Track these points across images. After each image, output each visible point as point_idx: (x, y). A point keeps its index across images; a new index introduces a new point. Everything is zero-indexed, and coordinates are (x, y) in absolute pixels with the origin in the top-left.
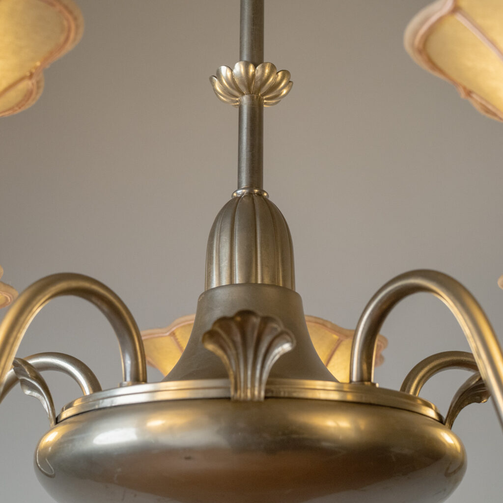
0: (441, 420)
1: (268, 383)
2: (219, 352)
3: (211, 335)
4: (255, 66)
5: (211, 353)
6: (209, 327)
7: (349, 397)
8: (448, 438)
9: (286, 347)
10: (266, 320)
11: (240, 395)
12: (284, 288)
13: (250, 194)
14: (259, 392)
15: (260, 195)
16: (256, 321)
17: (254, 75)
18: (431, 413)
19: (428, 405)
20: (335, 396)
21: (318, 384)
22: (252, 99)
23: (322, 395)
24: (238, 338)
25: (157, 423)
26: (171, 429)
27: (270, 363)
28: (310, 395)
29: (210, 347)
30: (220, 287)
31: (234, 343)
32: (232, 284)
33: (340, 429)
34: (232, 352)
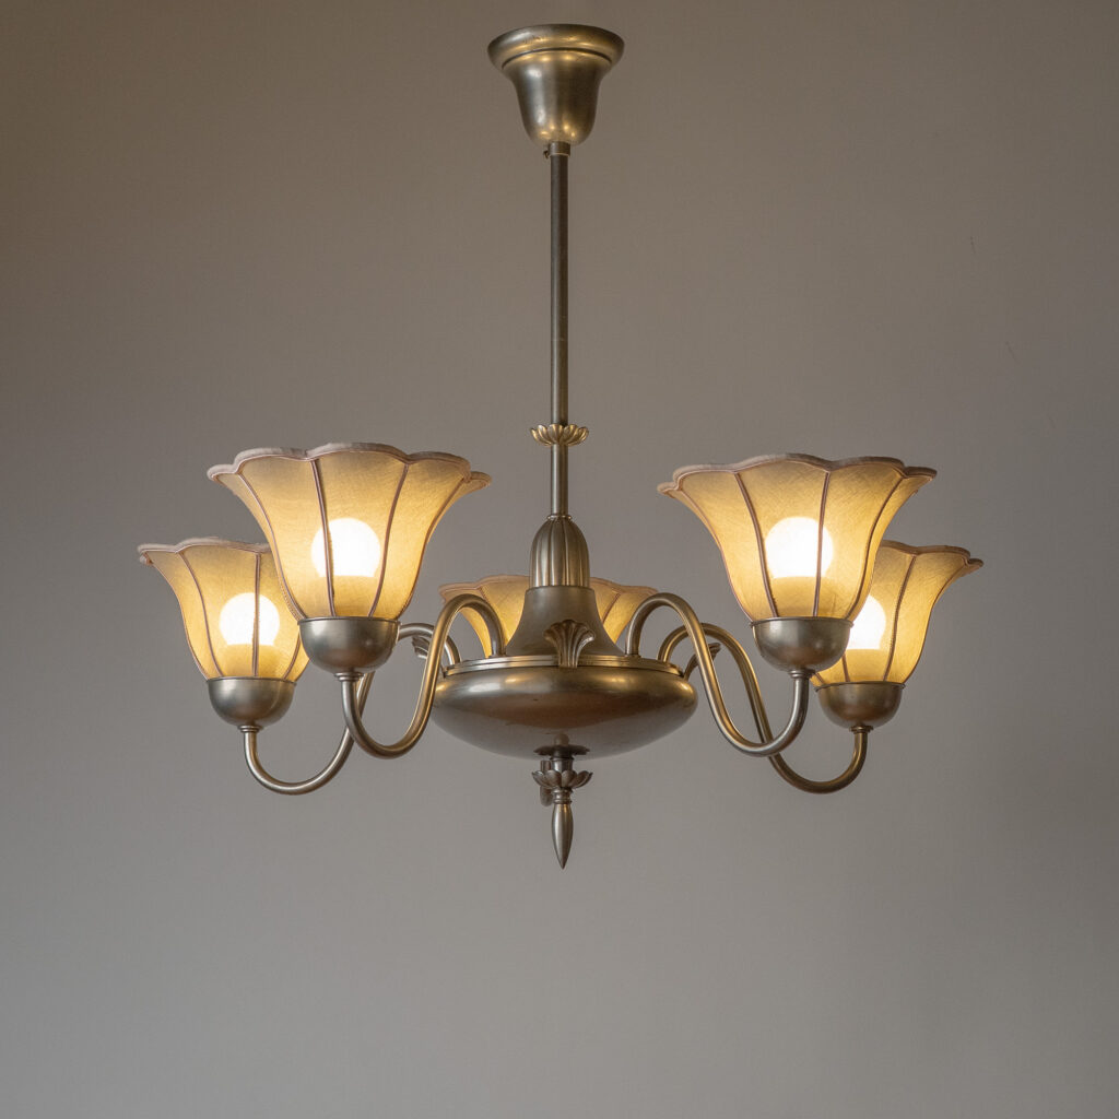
0: (681, 675)
1: (580, 657)
2: (553, 642)
3: (549, 632)
4: (564, 426)
5: (548, 642)
6: (547, 627)
7: (625, 665)
8: (685, 687)
9: (591, 639)
10: (579, 625)
11: (564, 664)
12: (584, 587)
13: (560, 518)
14: (574, 663)
15: (566, 519)
16: (574, 625)
17: (563, 432)
18: (675, 671)
19: (673, 666)
20: (616, 664)
21: (607, 657)
22: (560, 447)
23: (609, 664)
24: (563, 634)
25: (512, 680)
26: (520, 684)
27: (580, 648)
28: (602, 664)
29: (548, 638)
30: (541, 587)
31: (561, 637)
32: (549, 585)
33: (619, 683)
34: (560, 641)
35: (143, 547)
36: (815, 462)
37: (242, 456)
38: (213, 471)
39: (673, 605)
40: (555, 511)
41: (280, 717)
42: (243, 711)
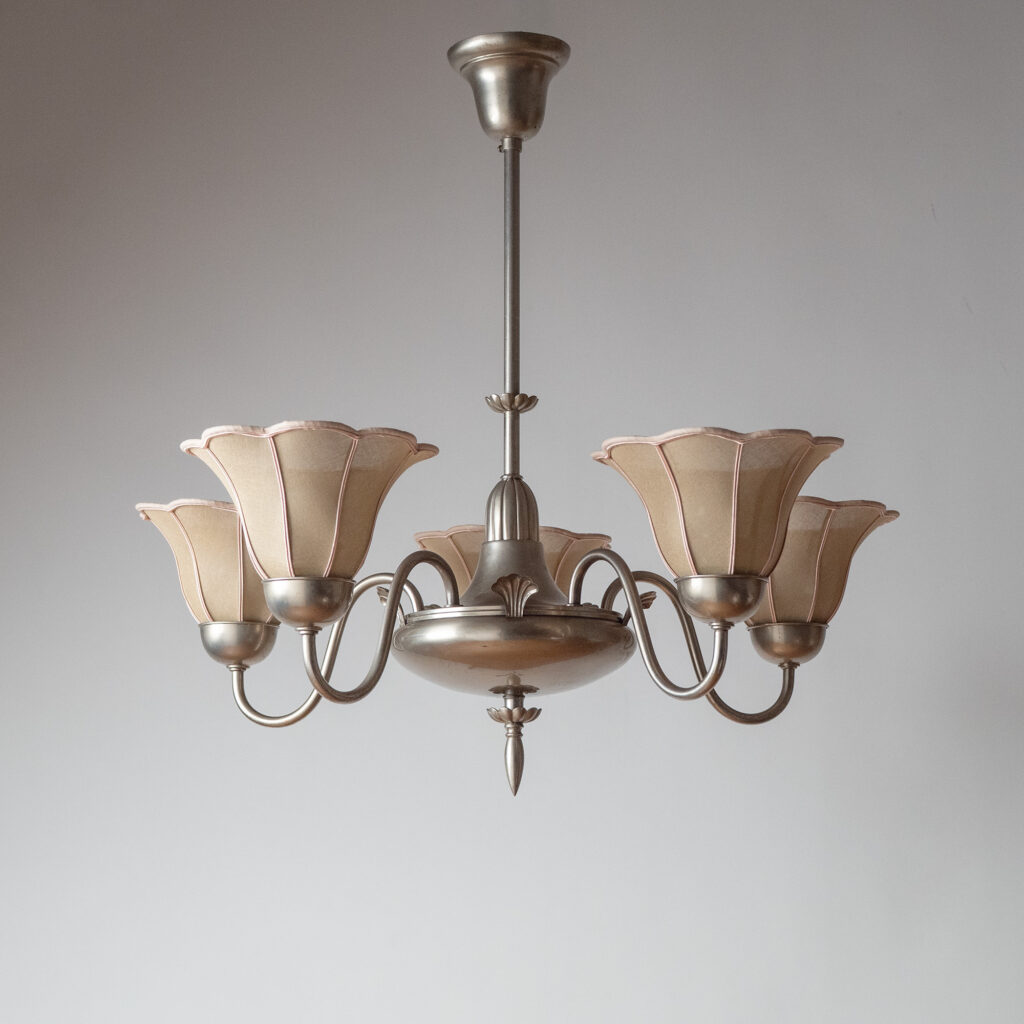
1: (526, 607)
7: (568, 613)
9: (534, 591)
10: (523, 579)
14: (520, 612)
15: (518, 478)
16: (518, 579)
21: (551, 607)
22: (512, 414)
24: (509, 587)
27: (525, 600)
31: (508, 590)
32: (501, 539)
35: (140, 506)
36: (728, 435)
37: (208, 433)
38: (185, 445)
39: (609, 559)
40: (508, 472)
41: (264, 657)
42: (231, 652)
